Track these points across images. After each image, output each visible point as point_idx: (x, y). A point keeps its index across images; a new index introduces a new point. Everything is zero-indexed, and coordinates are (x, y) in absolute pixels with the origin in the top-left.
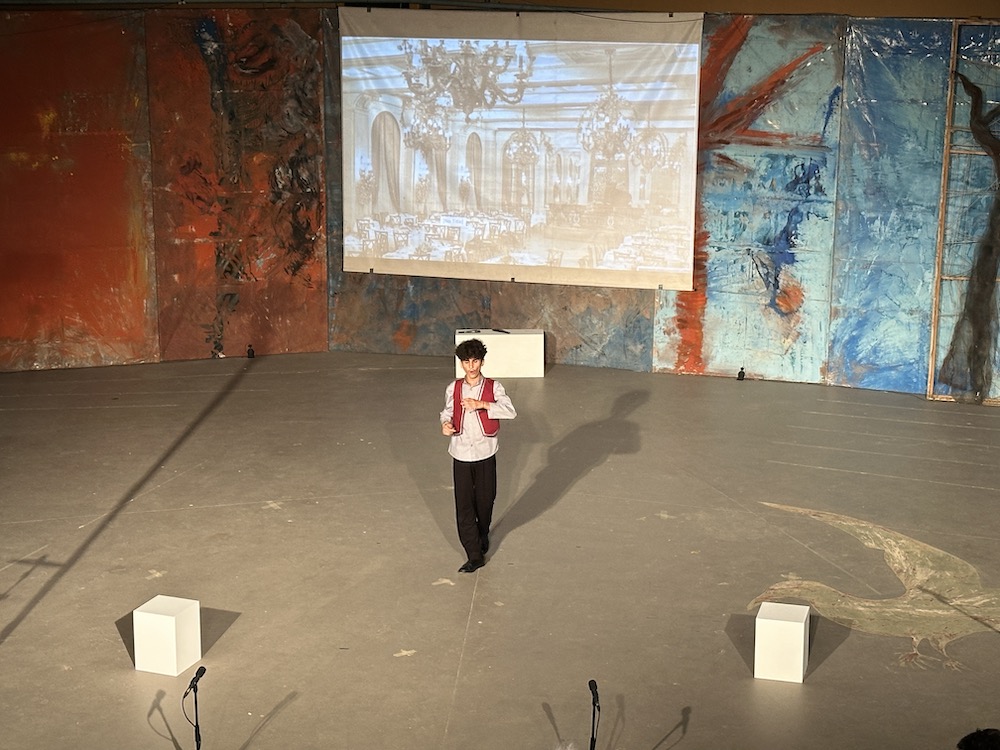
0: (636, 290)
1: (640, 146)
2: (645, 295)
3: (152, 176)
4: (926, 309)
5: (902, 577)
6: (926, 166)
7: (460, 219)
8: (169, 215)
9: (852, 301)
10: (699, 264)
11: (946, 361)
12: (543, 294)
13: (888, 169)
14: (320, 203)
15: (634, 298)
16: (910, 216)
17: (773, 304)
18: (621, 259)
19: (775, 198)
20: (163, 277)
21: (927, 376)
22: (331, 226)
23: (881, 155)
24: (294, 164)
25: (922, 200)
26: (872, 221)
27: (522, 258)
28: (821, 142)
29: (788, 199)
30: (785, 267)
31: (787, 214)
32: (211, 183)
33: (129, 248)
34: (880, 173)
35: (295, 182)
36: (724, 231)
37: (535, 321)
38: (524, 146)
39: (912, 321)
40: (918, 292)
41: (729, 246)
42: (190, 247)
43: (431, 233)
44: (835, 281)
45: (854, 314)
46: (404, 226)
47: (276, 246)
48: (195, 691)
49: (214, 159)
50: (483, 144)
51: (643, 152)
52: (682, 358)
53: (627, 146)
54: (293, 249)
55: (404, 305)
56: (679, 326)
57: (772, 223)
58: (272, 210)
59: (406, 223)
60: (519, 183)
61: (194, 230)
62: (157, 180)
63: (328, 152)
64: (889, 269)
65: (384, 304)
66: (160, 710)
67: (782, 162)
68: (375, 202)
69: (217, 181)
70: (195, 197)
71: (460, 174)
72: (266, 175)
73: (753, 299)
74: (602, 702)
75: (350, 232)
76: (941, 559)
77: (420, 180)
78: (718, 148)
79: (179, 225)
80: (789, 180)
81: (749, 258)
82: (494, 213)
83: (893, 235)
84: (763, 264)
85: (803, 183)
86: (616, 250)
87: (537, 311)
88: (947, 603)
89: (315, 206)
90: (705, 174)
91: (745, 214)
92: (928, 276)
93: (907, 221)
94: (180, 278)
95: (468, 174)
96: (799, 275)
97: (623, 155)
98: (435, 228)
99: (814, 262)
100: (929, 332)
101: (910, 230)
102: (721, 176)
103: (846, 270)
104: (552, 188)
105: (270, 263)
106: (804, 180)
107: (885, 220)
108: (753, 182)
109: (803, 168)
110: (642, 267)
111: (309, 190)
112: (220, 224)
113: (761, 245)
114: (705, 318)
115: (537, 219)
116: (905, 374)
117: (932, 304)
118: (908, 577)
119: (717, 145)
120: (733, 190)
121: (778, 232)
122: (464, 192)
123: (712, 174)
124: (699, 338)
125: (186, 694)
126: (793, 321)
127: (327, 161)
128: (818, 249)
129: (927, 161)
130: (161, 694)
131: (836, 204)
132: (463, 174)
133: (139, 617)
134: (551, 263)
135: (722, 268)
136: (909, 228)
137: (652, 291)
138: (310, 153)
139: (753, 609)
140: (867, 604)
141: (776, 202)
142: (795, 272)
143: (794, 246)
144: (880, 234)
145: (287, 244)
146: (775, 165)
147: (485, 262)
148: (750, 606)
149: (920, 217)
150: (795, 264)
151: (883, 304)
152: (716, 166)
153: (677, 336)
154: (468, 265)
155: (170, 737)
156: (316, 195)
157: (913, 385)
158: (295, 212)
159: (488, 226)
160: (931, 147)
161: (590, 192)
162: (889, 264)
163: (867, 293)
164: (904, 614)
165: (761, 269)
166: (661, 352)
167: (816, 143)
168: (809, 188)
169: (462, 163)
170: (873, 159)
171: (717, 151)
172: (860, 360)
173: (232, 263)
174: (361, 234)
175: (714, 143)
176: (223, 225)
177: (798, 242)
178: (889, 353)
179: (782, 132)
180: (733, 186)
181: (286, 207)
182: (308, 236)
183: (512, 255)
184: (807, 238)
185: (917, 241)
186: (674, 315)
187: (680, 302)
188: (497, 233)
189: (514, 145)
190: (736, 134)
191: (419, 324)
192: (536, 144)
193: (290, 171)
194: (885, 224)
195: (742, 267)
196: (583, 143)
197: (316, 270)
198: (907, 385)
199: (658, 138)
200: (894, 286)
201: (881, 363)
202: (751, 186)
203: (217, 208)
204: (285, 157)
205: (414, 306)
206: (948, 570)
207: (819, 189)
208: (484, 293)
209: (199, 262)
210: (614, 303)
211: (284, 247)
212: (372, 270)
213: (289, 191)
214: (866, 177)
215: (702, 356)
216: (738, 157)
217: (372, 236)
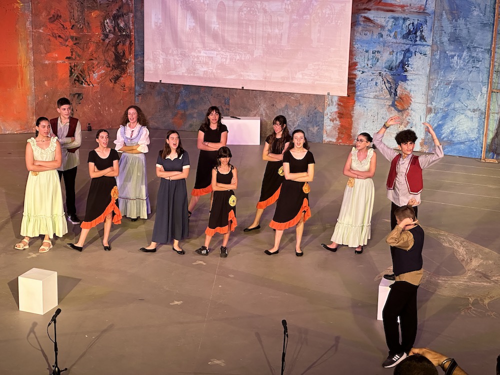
0: (314, 95)
1: (319, 11)
2: (320, 98)
3: (32, 23)
4: (483, 109)
5: (464, 264)
6: (485, 25)
7: (213, 52)
8: (42, 46)
9: (439, 104)
10: (351, 80)
11: (493, 139)
12: (260, 96)
13: (462, 26)
14: (131, 41)
15: (313, 100)
16: (474, 54)
17: (393, 105)
18: (305, 77)
19: (397, 43)
20: (38, 82)
21: (482, 148)
22: (137, 55)
23: (459, 18)
24: (116, 18)
25: (482, 45)
26: (453, 57)
27: (248, 76)
28: (424, 10)
29: (404, 44)
30: (401, 83)
31: (403, 53)
32: (66, 28)
33: (18, 65)
34: (458, 28)
35: (116, 28)
36: (366, 62)
37: (256, 112)
38: (250, 10)
39: (474, 116)
40: (478, 99)
41: (369, 71)
42: (54, 65)
43: (196, 60)
44: (430, 92)
45: (440, 111)
46: (180, 56)
47: (105, 66)
48: (55, 323)
49: (69, 12)
50: (226, 8)
51: (320, 15)
52: (340, 135)
53: (311, 11)
54: (114, 68)
55: (179, 101)
56: (339, 117)
57: (394, 58)
58: (103, 44)
59: (181, 54)
60: (247, 32)
61: (57, 55)
62: (35, 25)
63: (136, 11)
64: (462, 86)
65: (168, 102)
66: (34, 333)
67: (401, 22)
68: (163, 41)
69: (71, 27)
70: (57, 35)
71: (213, 26)
72: (100, 24)
73: (382, 102)
74: (289, 332)
75: (148, 58)
76: (487, 254)
77: (190, 29)
78: (364, 13)
79: (48, 52)
80: (405, 32)
81: (380, 78)
82: (232, 49)
83: (464, 65)
84: (388, 81)
85: (413, 34)
86: (303, 72)
87: (257, 106)
88: (489, 279)
89: (128, 43)
90: (356, 28)
91: (378, 52)
92: (484, 89)
93: (473, 57)
94: (48, 83)
95: (218, 26)
96: (409, 88)
97: (308, 16)
98: (198, 57)
99: (418, 81)
100: (484, 122)
101: (474, 62)
102: (365, 29)
103: (437, 85)
104: (267, 35)
105: (101, 76)
106: (414, 32)
107: (460, 57)
108: (383, 33)
109: (413, 25)
110: (318, 82)
111: (124, 33)
112: (72, 52)
113: (387, 70)
114: (354, 112)
115: (258, 53)
116: (469, 147)
117: (486, 106)
118: (467, 263)
119: (364, 11)
120: (372, 38)
121: (398, 63)
122: (215, 36)
123: (360, 28)
124: (351, 124)
125: (50, 324)
126: (405, 115)
127: (135, 16)
128: (420, 73)
129: (485, 22)
130: (35, 324)
131: (431, 46)
132: (215, 25)
133: (22, 280)
134: (265, 78)
135: (364, 83)
136: (474, 61)
137: (324, 96)
138: (125, 12)
139: (377, 281)
140: (443, 279)
141: (397, 45)
142: (406, 86)
143: (406, 71)
144: (457, 65)
145: (111, 65)
146: (397, 23)
147: (227, 78)
148: (376, 279)
149: (480, 55)
150: (407, 82)
151: (457, 106)
152: (362, 23)
153: (338, 122)
154: (216, 79)
155: (40, 349)
156: (128, 36)
157: (473, 153)
158: (116, 46)
159: (229, 56)
160: (488, 14)
161: (289, 38)
162: (461, 82)
163: (448, 99)
164: (464, 284)
165: (387, 85)
166: (328, 131)
167: (421, 11)
168: (416, 37)
169: (215, 19)
170: (454, 20)
171: (363, 15)
172: (443, 138)
173: (79, 75)
174: (155, 60)
175: (362, 9)
176: (74, 53)
177: (408, 69)
178: (460, 134)
179: (401, 4)
180: (372, 35)
181: (111, 43)
182: (123, 61)
183: (242, 73)
184: (415, 66)
185: (478, 69)
186: (336, 110)
187: (339, 103)
188: (234, 61)
189: (245, 9)
190: (375, 4)
191: (188, 113)
192: (257, 8)
193: (113, 22)
194: (460, 59)
195: (376, 83)
196: (285, 9)
197: (128, 80)
198: (470, 153)
199: (329, 6)
200: (464, 95)
201: (456, 140)
202: (382, 35)
203: (70, 43)
204: (110, 13)
205: (185, 102)
206: (491, 260)
207: (422, 38)
208: (226, 95)
209: (59, 75)
210: (301, 102)
211: (110, 67)
212: (161, 81)
213: (113, 33)
214: (450, 31)
215: (351, 135)
216: (375, 18)
217: (161, 61)
